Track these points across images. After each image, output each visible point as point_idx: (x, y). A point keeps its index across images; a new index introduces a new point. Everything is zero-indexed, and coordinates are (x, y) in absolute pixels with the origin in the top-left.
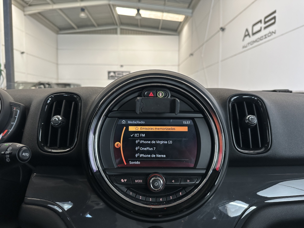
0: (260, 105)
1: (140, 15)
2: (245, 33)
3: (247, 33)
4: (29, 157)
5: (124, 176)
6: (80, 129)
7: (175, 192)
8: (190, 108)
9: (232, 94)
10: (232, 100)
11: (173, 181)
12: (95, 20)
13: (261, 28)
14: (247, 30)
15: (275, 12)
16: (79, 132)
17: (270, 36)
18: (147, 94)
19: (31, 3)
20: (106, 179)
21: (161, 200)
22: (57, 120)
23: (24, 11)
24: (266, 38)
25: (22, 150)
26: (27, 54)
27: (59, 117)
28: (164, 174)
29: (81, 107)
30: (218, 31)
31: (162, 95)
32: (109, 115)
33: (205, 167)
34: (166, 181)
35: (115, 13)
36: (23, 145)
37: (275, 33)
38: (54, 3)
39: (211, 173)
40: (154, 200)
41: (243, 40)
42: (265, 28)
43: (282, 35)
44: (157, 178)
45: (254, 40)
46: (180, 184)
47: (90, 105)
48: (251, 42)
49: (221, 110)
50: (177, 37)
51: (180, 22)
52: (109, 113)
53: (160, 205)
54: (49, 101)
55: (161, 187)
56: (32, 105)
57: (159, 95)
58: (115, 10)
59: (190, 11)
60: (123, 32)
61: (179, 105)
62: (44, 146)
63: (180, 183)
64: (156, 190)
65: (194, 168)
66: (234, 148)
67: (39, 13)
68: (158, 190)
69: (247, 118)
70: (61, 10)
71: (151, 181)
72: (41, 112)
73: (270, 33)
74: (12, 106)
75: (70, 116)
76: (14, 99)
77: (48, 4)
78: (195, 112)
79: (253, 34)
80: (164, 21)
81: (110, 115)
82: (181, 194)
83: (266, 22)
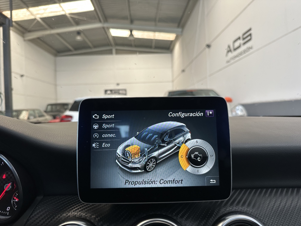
1: (133, 36)
2: (228, 49)
12: (91, 42)
13: (240, 44)
14: (229, 47)
15: (250, 30)
17: (248, 52)
19: (30, 29)
23: (24, 37)
24: (245, 53)
26: (27, 76)
30: (205, 48)
35: (109, 35)
37: (251, 48)
38: (52, 28)
41: (226, 55)
45: (235, 56)
48: (233, 58)
50: (169, 55)
51: (172, 41)
59: (180, 30)
60: (118, 52)
67: (39, 38)
70: (59, 34)
73: (248, 48)
79: (235, 49)
80: (157, 40)
83: (244, 39)
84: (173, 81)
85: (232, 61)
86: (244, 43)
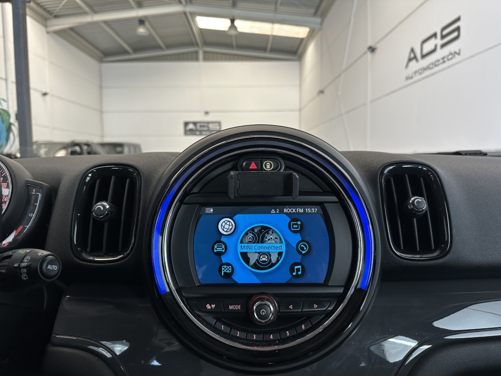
0: (433, 179)
1: (235, 28)
2: (410, 54)
3: (412, 55)
4: (57, 271)
5: (210, 299)
6: (139, 223)
7: (293, 325)
8: (317, 187)
9: (386, 162)
10: (386, 171)
11: (291, 307)
12: (161, 38)
13: (436, 46)
14: (412, 50)
15: (458, 19)
16: (138, 228)
17: (451, 59)
18: (246, 164)
19: (58, 12)
20: (182, 304)
21: (271, 337)
22: (102, 209)
23: (46, 26)
24: (444, 62)
25: (46, 260)
26: (52, 96)
27: (105, 204)
28: (276, 296)
29: (140, 187)
30: (365, 53)
31: (271, 168)
32: (185, 201)
33: (343, 284)
34: (279, 306)
35: (194, 26)
36: (48, 253)
37: (459, 54)
38: (95, 12)
39: (352, 292)
40: (261, 337)
41: (407, 66)
42: (443, 46)
43: (472, 57)
44: (264, 303)
45: (425, 67)
46: (302, 312)
47: (154, 183)
48: (419, 70)
49: (368, 189)
50: (296, 64)
51: (302, 39)
52: (186, 197)
53: (270, 345)
54: (88, 178)
55: (270, 316)
56: (61, 185)
57: (266, 167)
58: (194, 21)
59: (318, 20)
60: (208, 57)
61: (298, 183)
62: (81, 251)
63: (302, 309)
64: (263, 321)
65: (325, 284)
66: (391, 251)
67: (72, 29)
68: (266, 322)
69: (411, 202)
70: (106, 22)
71: (255, 308)
72: (76, 197)
73: (451, 54)
74: (29, 187)
75: (123, 202)
76: (33, 174)
77: (85, 13)
78: (325, 193)
79: (425, 56)
80: (275, 37)
81: (187, 199)
82: (303, 327)
83: (443, 38)
84: (300, 110)
85: (418, 77)
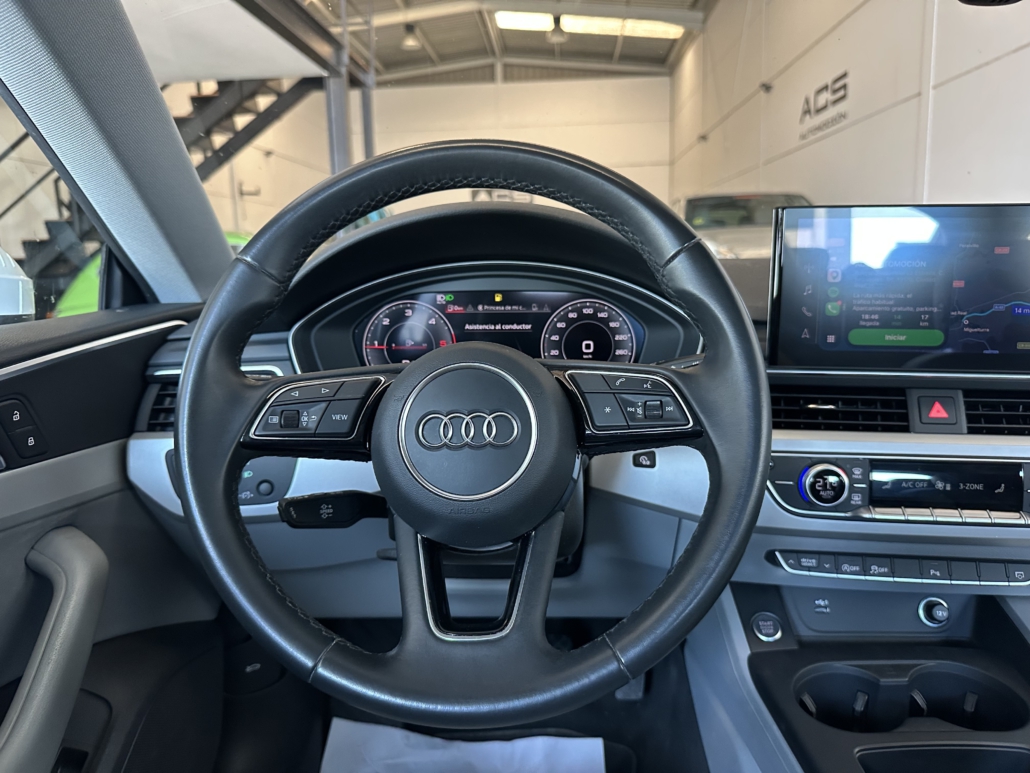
2: (805, 105)
3: (807, 107)
12: (433, 47)
13: (828, 101)
14: (807, 101)
15: (845, 75)
17: (838, 123)
24: (833, 125)
30: (757, 92)
37: (845, 118)
41: (802, 121)
42: (833, 102)
43: (855, 123)
45: (818, 125)
48: (812, 129)
50: (665, 80)
51: (674, 41)
58: (494, 19)
59: (699, 15)
73: (839, 116)
79: (819, 111)
83: (835, 91)
84: (672, 163)
85: (812, 138)
86: (836, 102)
